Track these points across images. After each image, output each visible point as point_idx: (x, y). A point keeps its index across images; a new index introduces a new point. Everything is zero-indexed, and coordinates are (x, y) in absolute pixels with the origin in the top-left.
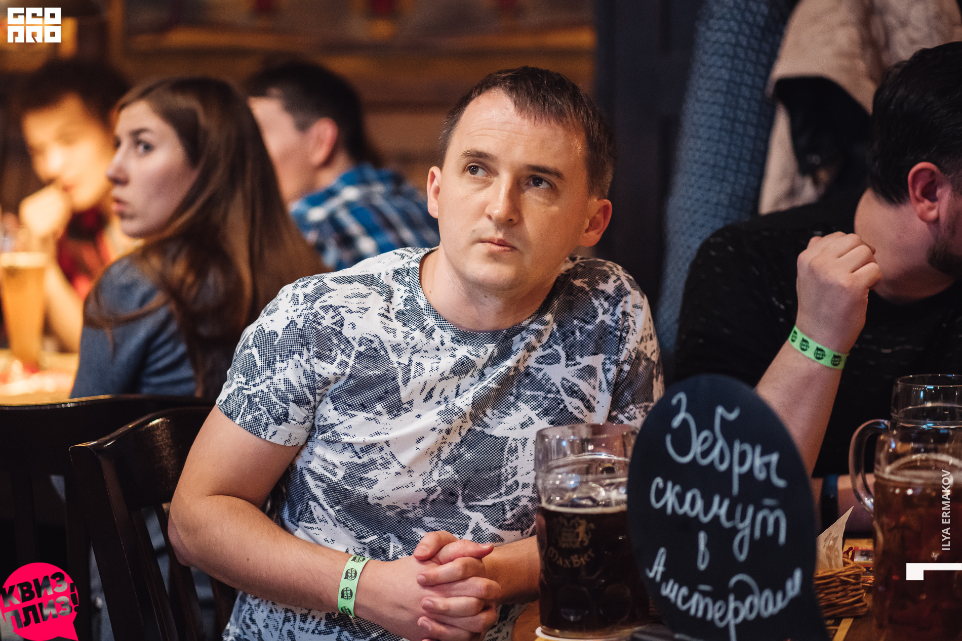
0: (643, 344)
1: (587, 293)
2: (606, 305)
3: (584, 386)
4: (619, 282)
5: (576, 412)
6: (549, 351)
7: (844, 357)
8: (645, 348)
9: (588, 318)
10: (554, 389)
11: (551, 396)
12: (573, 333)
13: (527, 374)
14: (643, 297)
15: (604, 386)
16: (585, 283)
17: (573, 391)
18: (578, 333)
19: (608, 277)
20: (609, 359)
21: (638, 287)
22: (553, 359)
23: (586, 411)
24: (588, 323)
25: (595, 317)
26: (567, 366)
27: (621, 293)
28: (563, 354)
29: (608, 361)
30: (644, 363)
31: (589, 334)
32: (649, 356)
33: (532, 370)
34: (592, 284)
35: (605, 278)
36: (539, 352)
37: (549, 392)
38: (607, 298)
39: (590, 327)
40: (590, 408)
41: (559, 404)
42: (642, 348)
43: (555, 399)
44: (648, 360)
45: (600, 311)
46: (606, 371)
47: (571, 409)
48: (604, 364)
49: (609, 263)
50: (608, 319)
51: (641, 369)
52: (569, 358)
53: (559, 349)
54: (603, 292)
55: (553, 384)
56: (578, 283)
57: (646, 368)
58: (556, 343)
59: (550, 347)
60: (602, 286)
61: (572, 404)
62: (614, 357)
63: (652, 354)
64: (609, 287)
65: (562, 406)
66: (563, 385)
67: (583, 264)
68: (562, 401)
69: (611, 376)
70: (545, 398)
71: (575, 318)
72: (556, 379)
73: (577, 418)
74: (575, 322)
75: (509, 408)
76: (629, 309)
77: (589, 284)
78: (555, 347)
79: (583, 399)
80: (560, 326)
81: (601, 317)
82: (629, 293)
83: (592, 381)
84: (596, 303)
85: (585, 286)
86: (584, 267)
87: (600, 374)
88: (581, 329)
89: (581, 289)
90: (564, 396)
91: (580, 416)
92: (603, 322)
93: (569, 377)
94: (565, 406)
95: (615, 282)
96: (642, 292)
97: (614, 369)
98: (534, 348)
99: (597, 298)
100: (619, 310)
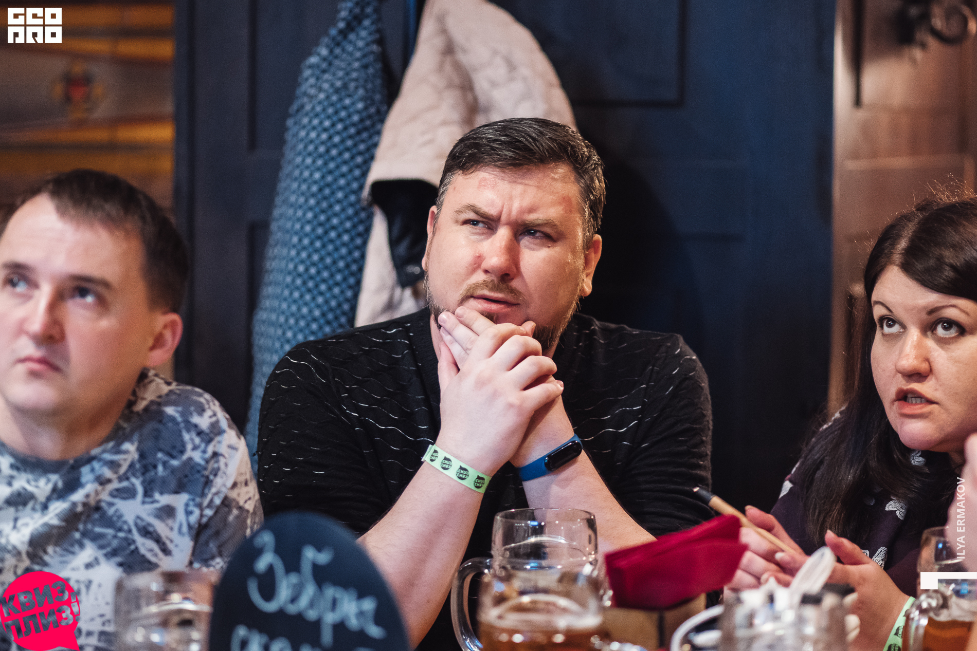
0: (236, 491)
1: (177, 424)
2: (197, 440)
3: (160, 527)
4: (214, 419)
5: (149, 556)
6: (125, 484)
7: (487, 479)
8: (239, 495)
9: (174, 453)
10: (125, 527)
11: (121, 535)
12: (155, 467)
13: (98, 508)
14: (239, 438)
15: (185, 529)
16: (178, 412)
17: (147, 532)
18: (160, 468)
19: (203, 410)
20: (193, 500)
21: (235, 427)
22: (128, 493)
23: (161, 554)
24: (173, 457)
25: (182, 452)
26: (144, 503)
27: (215, 431)
28: (140, 490)
29: (191, 503)
30: (235, 512)
31: (173, 471)
32: (241, 503)
33: (103, 505)
34: (186, 414)
35: (201, 410)
36: (115, 485)
37: (120, 530)
38: (200, 433)
39: (175, 463)
40: (166, 551)
41: (129, 544)
42: (233, 494)
43: (126, 539)
44: (240, 508)
45: (189, 446)
46: (188, 513)
47: (143, 551)
48: (187, 505)
49: (207, 396)
50: (197, 457)
51: (231, 518)
52: (147, 493)
53: (137, 483)
54: (196, 426)
55: (125, 522)
56: (170, 410)
57: (237, 517)
58: (135, 475)
59: (128, 479)
60: (196, 419)
61: (145, 546)
62: (198, 500)
63: (246, 502)
64: (203, 422)
65: (132, 547)
66: (136, 525)
67: (178, 392)
68: (134, 541)
69: (193, 519)
70: (115, 537)
71: (160, 450)
72: (130, 518)
73: (149, 562)
74: (160, 455)
75: (72, 545)
76: (223, 449)
77: (182, 414)
78: (133, 480)
79: (158, 540)
80: (142, 455)
81: (189, 453)
82: (224, 431)
83: (170, 522)
84: (186, 437)
85: (177, 416)
86: (179, 395)
87: (181, 515)
88: (165, 464)
89: (173, 419)
90: (136, 536)
91: (153, 559)
92: (190, 459)
93: (144, 516)
94: (137, 548)
95: (211, 417)
96: (239, 434)
97: (197, 512)
98: (109, 481)
99: (188, 431)
100: (210, 449)
